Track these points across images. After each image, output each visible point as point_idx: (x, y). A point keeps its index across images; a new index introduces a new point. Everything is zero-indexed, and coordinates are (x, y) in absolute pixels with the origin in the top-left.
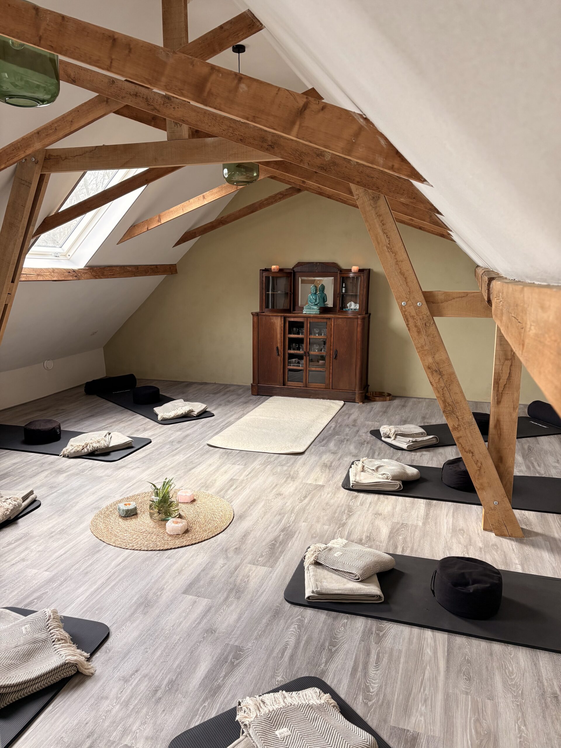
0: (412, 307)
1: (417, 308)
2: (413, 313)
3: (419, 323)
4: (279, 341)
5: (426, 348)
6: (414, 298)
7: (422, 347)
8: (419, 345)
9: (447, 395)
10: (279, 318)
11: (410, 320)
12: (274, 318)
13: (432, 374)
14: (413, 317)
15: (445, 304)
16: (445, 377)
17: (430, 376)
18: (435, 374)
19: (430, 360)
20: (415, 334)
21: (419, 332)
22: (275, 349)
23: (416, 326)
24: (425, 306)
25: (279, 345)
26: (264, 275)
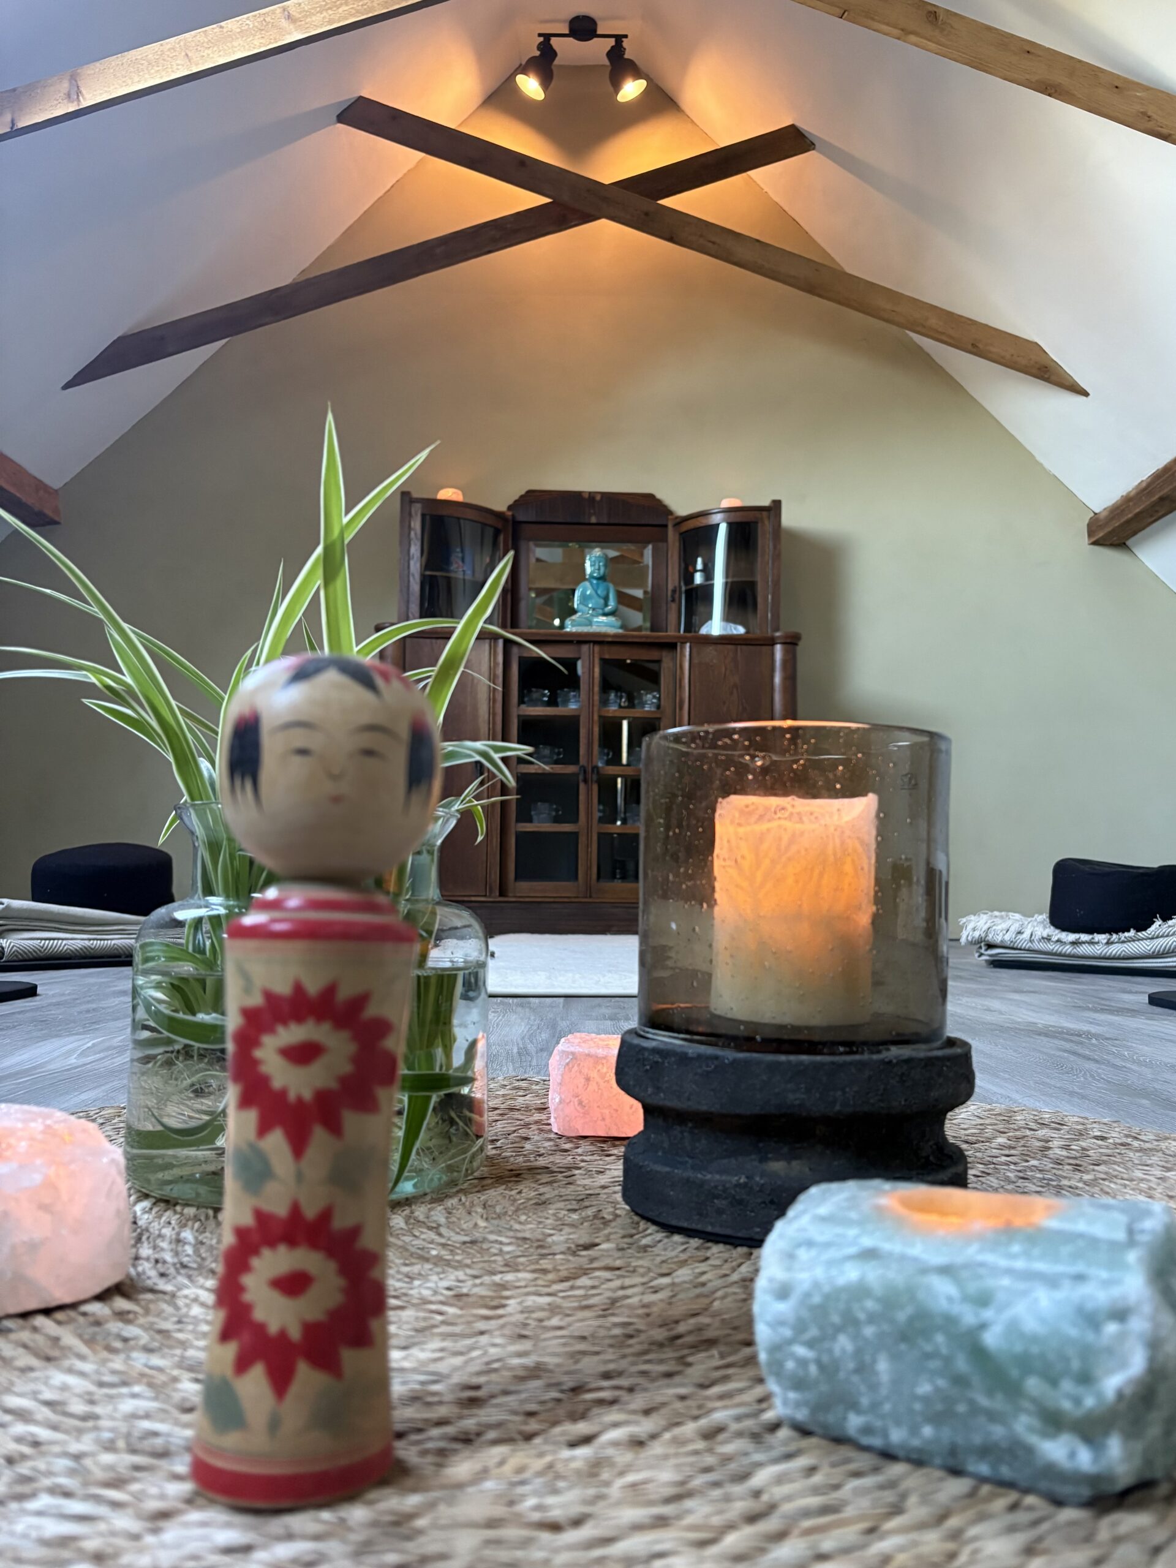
26: (417, 510)
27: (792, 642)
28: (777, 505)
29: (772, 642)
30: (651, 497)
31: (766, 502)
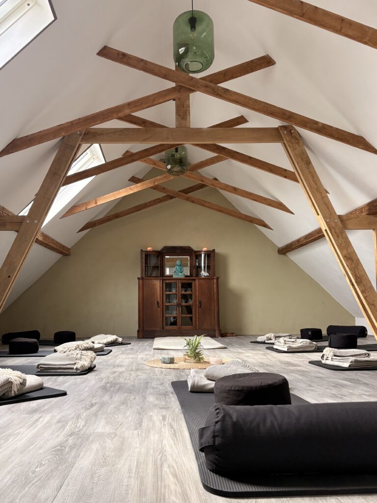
0: (333, 222)
1: (335, 223)
2: (334, 226)
3: (337, 231)
4: (159, 296)
5: (343, 245)
6: (333, 217)
7: (340, 245)
8: (339, 244)
9: (357, 272)
10: (159, 281)
11: (332, 229)
12: (155, 281)
13: (347, 260)
14: (334, 228)
15: (348, 222)
16: (355, 262)
17: (347, 261)
18: (349, 260)
19: (346, 252)
20: (336, 237)
21: (338, 236)
22: (156, 303)
23: (336, 233)
24: (339, 222)
25: (159, 300)
26: (144, 253)
27: (218, 279)
28: (214, 250)
29: (214, 279)
30: (189, 247)
31: (211, 249)
